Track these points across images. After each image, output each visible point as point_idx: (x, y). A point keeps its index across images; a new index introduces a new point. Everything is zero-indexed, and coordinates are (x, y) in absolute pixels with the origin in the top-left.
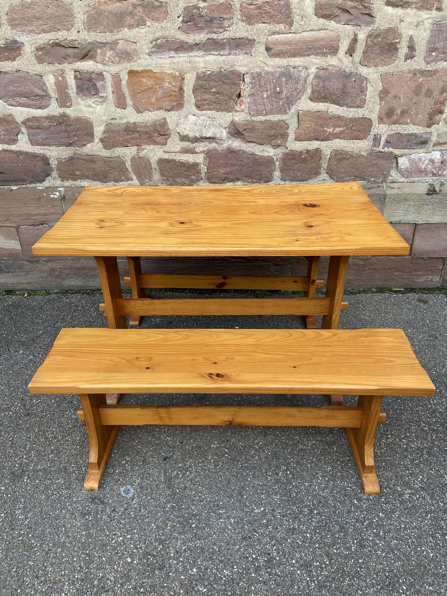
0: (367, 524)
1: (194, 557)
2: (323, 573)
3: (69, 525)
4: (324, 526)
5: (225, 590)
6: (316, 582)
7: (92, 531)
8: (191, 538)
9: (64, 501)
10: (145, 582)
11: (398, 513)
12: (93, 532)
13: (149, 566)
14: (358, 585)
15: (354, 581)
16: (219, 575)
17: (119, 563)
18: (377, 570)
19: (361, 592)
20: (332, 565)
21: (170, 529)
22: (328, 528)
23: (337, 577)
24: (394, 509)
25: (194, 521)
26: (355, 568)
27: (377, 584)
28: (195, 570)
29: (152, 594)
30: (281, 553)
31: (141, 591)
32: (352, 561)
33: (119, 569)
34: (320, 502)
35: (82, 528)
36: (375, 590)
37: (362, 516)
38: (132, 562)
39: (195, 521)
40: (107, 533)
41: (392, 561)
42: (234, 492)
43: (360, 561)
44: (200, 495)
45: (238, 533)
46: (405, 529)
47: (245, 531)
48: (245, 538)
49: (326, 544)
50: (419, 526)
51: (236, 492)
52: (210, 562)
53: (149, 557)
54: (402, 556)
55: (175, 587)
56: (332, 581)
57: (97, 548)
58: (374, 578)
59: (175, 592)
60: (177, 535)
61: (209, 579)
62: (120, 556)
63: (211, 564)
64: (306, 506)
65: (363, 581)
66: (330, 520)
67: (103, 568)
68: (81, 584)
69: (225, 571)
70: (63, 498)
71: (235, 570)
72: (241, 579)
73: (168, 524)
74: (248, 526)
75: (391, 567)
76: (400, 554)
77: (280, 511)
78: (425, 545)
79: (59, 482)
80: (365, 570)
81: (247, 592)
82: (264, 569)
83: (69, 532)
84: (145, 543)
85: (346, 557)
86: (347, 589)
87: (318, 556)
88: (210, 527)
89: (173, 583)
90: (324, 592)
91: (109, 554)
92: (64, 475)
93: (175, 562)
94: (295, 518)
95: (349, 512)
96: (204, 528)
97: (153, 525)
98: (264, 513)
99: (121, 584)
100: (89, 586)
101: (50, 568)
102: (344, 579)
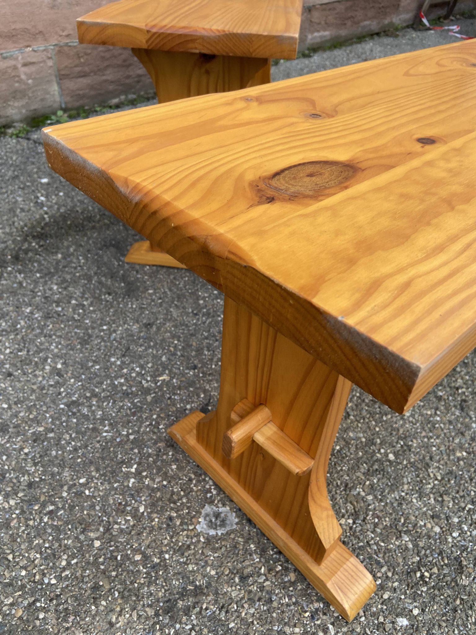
8: (418, 477)
13: (441, 589)
25: (382, 451)
38: (412, 618)
39: (384, 449)
96: (407, 446)
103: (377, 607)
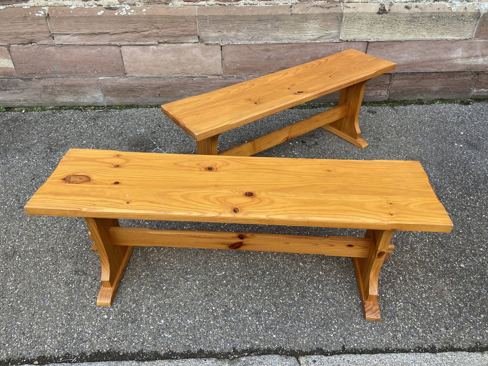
0: (309, 280)
1: (162, 311)
2: (270, 318)
3: (54, 293)
4: (273, 283)
5: (187, 335)
6: (263, 325)
7: (74, 296)
8: (161, 298)
9: (51, 274)
10: (119, 333)
11: (335, 271)
12: (75, 297)
13: (123, 321)
14: (298, 326)
15: (295, 323)
16: (183, 324)
17: (96, 320)
18: (315, 314)
19: (300, 332)
20: (277, 312)
21: (144, 292)
22: (277, 285)
23: (281, 321)
24: (332, 268)
25: (165, 285)
26: (297, 313)
27: (313, 325)
28: (162, 321)
29: (124, 341)
30: (236, 305)
31: (115, 340)
32: (295, 308)
33: (96, 324)
34: (272, 266)
35: (66, 294)
36: (312, 329)
37: (306, 274)
38: (108, 318)
39: (166, 285)
40: (88, 297)
41: (327, 307)
42: (200, 261)
43: (301, 308)
44: (171, 265)
45: (202, 292)
46: (340, 283)
47: (207, 290)
48: (207, 295)
49: (274, 296)
50: (351, 281)
51: (203, 262)
52: (176, 314)
53: (124, 313)
54: (336, 303)
55: (145, 335)
56: (277, 324)
57: (78, 309)
58: (311, 320)
59: (144, 339)
60: (149, 296)
61: (174, 327)
62: (98, 315)
63: (177, 316)
64: (260, 269)
65: (302, 323)
66: (279, 278)
67: (82, 324)
68: (62, 337)
69: (188, 321)
70: (50, 272)
71: (197, 319)
72: (201, 326)
73: (142, 288)
74: (210, 286)
75: (326, 312)
76: (334, 302)
77: (238, 274)
78: (355, 295)
79: (46, 260)
80: (305, 314)
81: (206, 336)
82: (221, 318)
83: (53, 298)
84: (121, 303)
85: (290, 305)
86: (289, 330)
87: (267, 306)
88: (178, 288)
89: (142, 332)
90: (270, 332)
91: (88, 313)
92: (52, 254)
93: (146, 316)
94: (251, 278)
95: (295, 272)
96: (173, 289)
97: (129, 289)
98: (225, 276)
99: (98, 336)
100: (69, 339)
101: (35, 326)
102: (287, 322)
103: (106, 309)
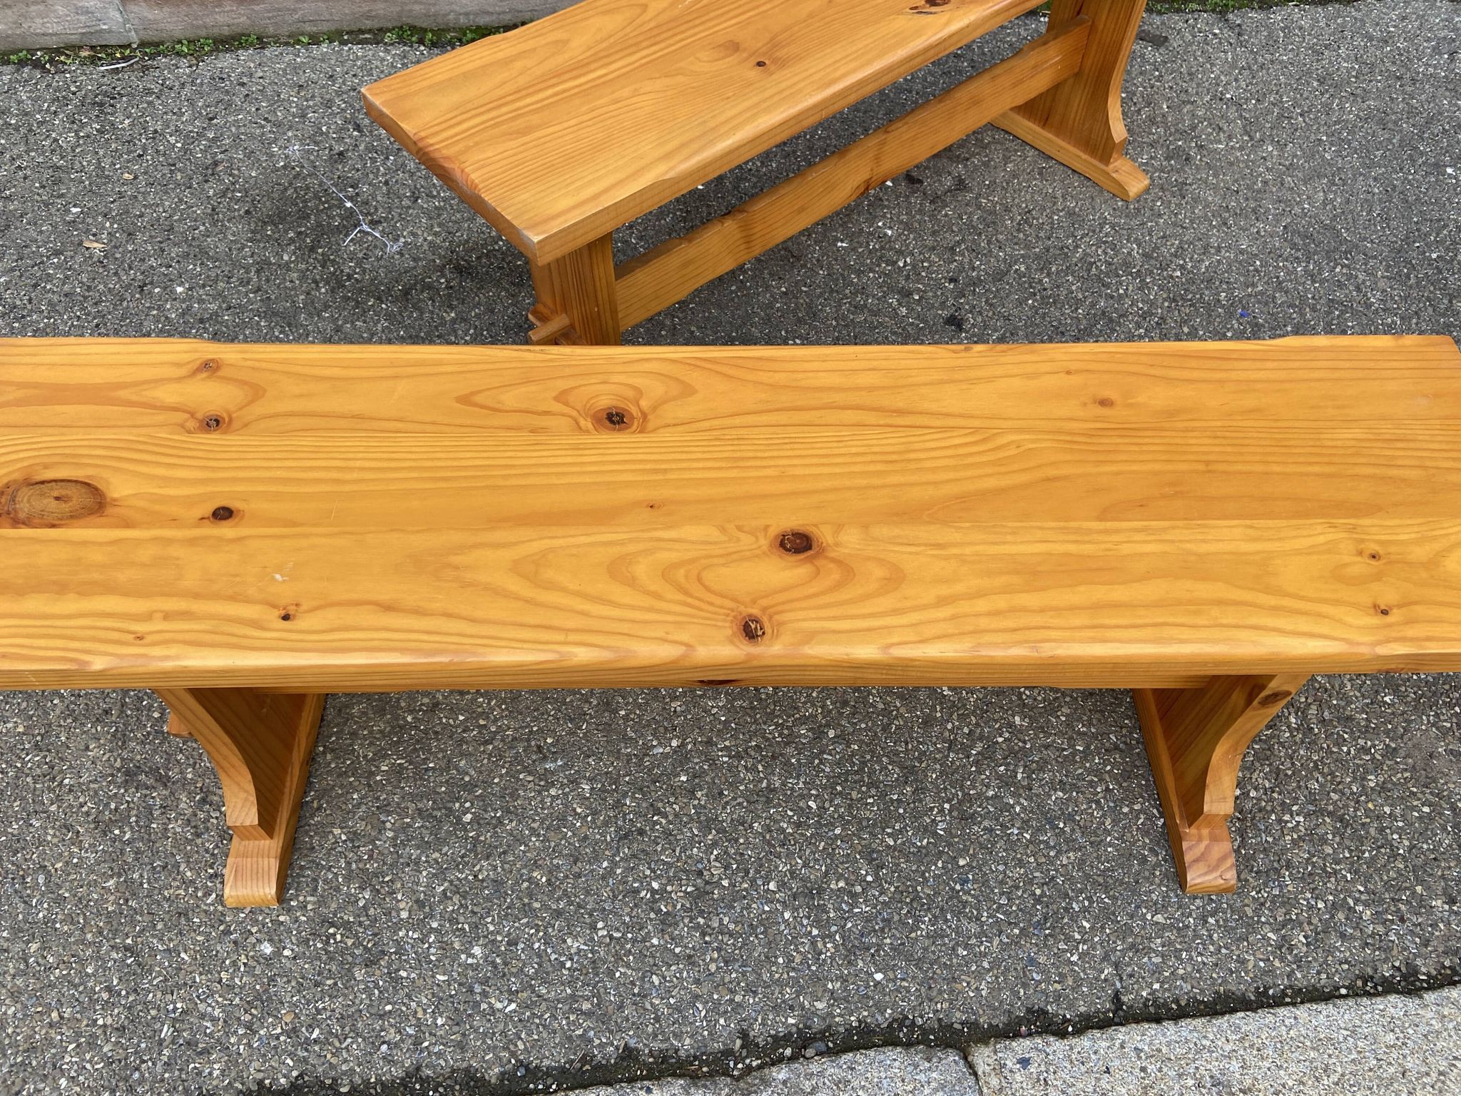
0: (979, 753)
1: (472, 912)
2: (856, 910)
3: (59, 865)
4: (856, 772)
5: (573, 998)
6: (837, 938)
7: (136, 876)
8: (462, 857)
9: (35, 789)
10: (324, 1008)
11: (1066, 710)
12: (141, 876)
13: (331, 959)
14: (957, 933)
15: (946, 921)
16: (553, 957)
17: (234, 963)
18: (1011, 883)
19: (965, 953)
20: (881, 885)
21: (395, 838)
22: (869, 777)
23: (896, 918)
24: (1055, 699)
25: (468, 805)
26: (948, 884)
27: (1010, 924)
28: (477, 951)
29: (349, 1040)
30: (735, 866)
31: (314, 1036)
32: (940, 864)
33: (237, 981)
34: (845, 703)
35: (104, 867)
36: (1006, 940)
37: (966, 730)
38: (278, 953)
39: (472, 804)
40: (189, 874)
41: (1052, 854)
42: (587, 701)
43: (962, 862)
44: (482, 722)
45: (606, 824)
46: (1086, 754)
47: (625, 815)
48: (626, 836)
49: (864, 823)
50: (1125, 743)
51: (595, 702)
52: (525, 920)
53: (331, 931)
54: (1078, 834)
55: (419, 1010)
56: (882, 930)
57: (160, 926)
58: (1000, 906)
59: (419, 1025)
60: (415, 853)
61: (522, 970)
62: (235, 942)
63: (527, 925)
64: (803, 721)
65: (970, 919)
66: (872, 752)
67: (185, 984)
68: (117, 1043)
69: (569, 941)
70: (29, 779)
71: (600, 933)
72: (618, 958)
73: (384, 822)
74: (633, 798)
75: (1048, 870)
76: (1073, 830)
77: (727, 743)
78: (1142, 797)
79: (8, 731)
80: (975, 886)
81: (639, 995)
82: (686, 921)
83: (60, 887)
84: (315, 889)
85: (922, 855)
86: (925, 949)
87: (842, 863)
88: (517, 815)
89: (410, 999)
90: (861, 964)
91: (199, 938)
92: (24, 704)
93: (416, 936)
94: (773, 757)
95: (928, 722)
96: (500, 821)
97: (337, 831)
98: (681, 756)
99: (249, 1026)
100: (143, 1045)
101: (9, 1007)
102: (918, 920)
103: (265, 918)
